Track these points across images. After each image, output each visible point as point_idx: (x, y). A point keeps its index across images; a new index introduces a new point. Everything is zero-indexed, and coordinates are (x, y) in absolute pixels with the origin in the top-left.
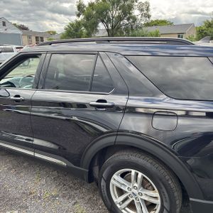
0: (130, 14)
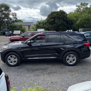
0: (8, 17)
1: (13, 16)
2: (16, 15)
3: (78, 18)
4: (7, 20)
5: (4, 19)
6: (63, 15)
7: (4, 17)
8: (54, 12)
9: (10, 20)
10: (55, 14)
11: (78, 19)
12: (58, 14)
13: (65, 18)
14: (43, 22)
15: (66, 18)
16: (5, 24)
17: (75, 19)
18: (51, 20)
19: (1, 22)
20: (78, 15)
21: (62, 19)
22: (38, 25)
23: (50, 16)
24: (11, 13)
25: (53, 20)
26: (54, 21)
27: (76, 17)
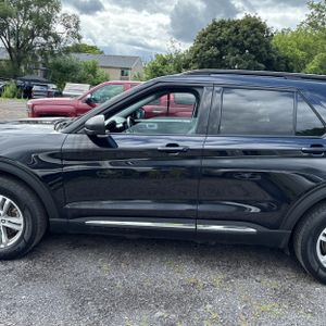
0: (49, 29)
1: (68, 27)
2: (77, 26)
3: (313, 52)
4: (44, 41)
5: (33, 37)
6: (256, 37)
7: (32, 31)
8: (222, 24)
9: (56, 42)
10: (226, 31)
11: (310, 57)
12: (236, 30)
13: (263, 49)
14: (178, 57)
15: (268, 47)
16: (35, 57)
17: (300, 53)
18: (208, 52)
19: (23, 45)
20: (316, 39)
21: (251, 52)
22: (158, 68)
23: (205, 35)
24: (59, 15)
25: (214, 51)
26: (220, 56)
27: (305, 47)
